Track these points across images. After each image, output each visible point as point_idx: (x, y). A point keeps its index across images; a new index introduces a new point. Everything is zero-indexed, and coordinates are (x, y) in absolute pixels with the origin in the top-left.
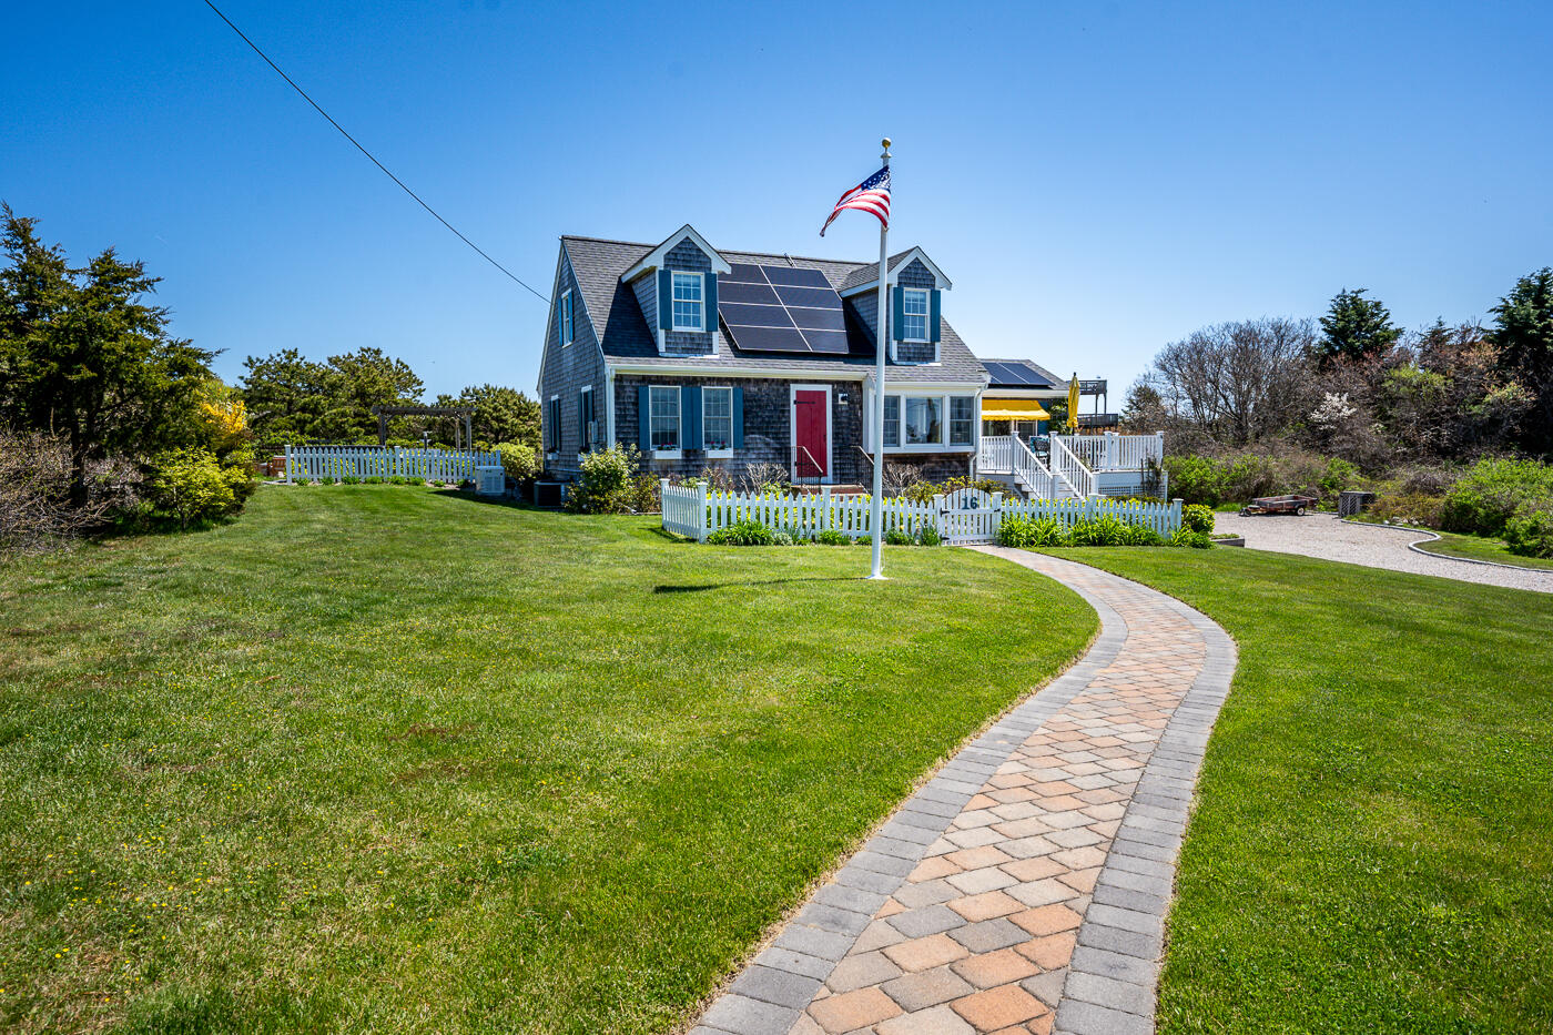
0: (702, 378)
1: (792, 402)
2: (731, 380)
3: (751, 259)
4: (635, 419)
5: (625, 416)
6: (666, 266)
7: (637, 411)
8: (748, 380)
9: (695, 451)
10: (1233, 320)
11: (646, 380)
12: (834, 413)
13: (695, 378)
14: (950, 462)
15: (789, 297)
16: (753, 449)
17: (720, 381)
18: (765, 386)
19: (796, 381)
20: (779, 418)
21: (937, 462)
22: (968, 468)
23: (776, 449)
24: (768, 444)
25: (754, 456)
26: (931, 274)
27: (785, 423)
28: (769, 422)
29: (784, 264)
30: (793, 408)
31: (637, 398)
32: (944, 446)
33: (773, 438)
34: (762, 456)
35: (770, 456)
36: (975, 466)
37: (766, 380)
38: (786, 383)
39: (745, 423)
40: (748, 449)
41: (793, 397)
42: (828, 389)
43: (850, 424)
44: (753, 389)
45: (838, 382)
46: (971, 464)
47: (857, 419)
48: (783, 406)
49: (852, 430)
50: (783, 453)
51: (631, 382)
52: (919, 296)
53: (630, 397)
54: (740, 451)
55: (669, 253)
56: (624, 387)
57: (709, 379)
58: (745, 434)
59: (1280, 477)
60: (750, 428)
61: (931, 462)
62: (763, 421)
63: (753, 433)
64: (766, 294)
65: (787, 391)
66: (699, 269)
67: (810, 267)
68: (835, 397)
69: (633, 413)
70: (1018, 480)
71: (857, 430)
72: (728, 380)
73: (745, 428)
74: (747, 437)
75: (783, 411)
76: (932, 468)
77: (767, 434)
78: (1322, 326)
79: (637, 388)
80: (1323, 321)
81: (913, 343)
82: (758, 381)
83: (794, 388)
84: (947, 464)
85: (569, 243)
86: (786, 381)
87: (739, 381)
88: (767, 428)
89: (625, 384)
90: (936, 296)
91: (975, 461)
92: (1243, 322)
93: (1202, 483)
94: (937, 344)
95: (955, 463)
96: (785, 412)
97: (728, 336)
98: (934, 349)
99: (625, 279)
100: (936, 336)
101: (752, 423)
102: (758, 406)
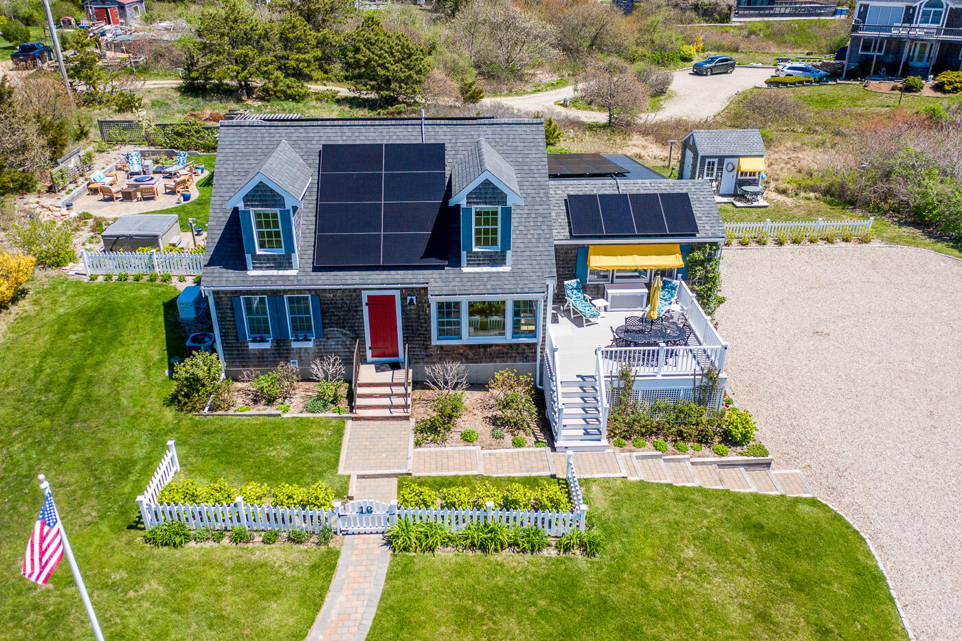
0: (284, 289)
1: (364, 304)
2: (309, 290)
4: (233, 319)
5: (225, 318)
6: (245, 206)
7: (233, 313)
8: (324, 290)
9: (285, 343)
11: (238, 293)
12: (403, 311)
13: (278, 290)
16: (333, 338)
17: (300, 291)
18: (339, 293)
19: (367, 289)
20: (353, 315)
21: (504, 346)
23: (352, 338)
24: (345, 334)
25: (333, 343)
27: (359, 319)
28: (344, 319)
31: (232, 305)
32: (508, 338)
33: (349, 330)
35: (348, 343)
36: (542, 349)
37: (340, 290)
39: (323, 320)
40: (328, 338)
41: (365, 301)
42: (397, 294)
43: (419, 319)
44: (329, 296)
45: (405, 289)
47: (426, 315)
48: (356, 306)
50: (359, 341)
51: (226, 294)
53: (226, 304)
54: (320, 340)
56: (221, 298)
57: (290, 290)
58: (324, 327)
60: (328, 324)
61: (500, 346)
63: (331, 327)
64: (374, 187)
65: (359, 297)
66: (274, 206)
68: (403, 299)
69: (231, 315)
71: (426, 323)
73: (323, 324)
75: (357, 311)
76: (499, 350)
77: (344, 327)
79: (231, 298)
81: (483, 252)
82: (333, 290)
83: (365, 294)
84: (514, 347)
86: (357, 289)
87: (316, 291)
88: (343, 323)
89: (221, 296)
90: (507, 212)
95: (523, 347)
98: (505, 256)
100: (506, 245)
101: (330, 320)
102: (333, 308)
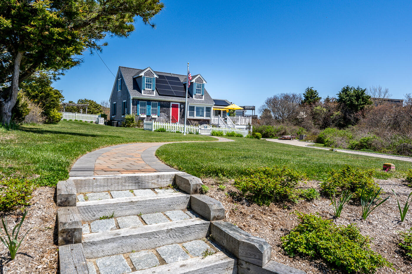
0: (151, 100)
3: (163, 74)
4: (136, 108)
6: (144, 75)
9: (149, 116)
10: (283, 93)
11: (139, 100)
12: (180, 109)
14: (206, 121)
15: (171, 83)
16: (162, 116)
18: (165, 102)
19: (172, 102)
20: (168, 109)
21: (203, 121)
23: (167, 116)
25: (162, 118)
26: (202, 80)
27: (169, 111)
28: (166, 110)
29: (170, 75)
30: (171, 108)
31: (137, 104)
32: (204, 118)
34: (164, 118)
35: (166, 118)
38: (170, 102)
41: (171, 105)
42: (179, 104)
43: (183, 112)
44: (163, 103)
45: (181, 103)
46: (210, 122)
50: (169, 117)
51: (136, 100)
52: (200, 85)
53: (135, 103)
54: (159, 116)
55: (145, 73)
59: (288, 131)
60: (161, 111)
62: (164, 110)
64: (166, 82)
66: (151, 76)
67: (176, 76)
68: (180, 106)
72: (157, 101)
74: (161, 113)
78: (304, 95)
80: (304, 94)
81: (198, 95)
83: (171, 103)
85: (121, 68)
87: (159, 101)
88: (165, 112)
89: (134, 100)
90: (203, 85)
92: (285, 93)
93: (271, 132)
94: (203, 96)
97: (157, 91)
99: (134, 77)
100: (203, 94)
102: (163, 107)
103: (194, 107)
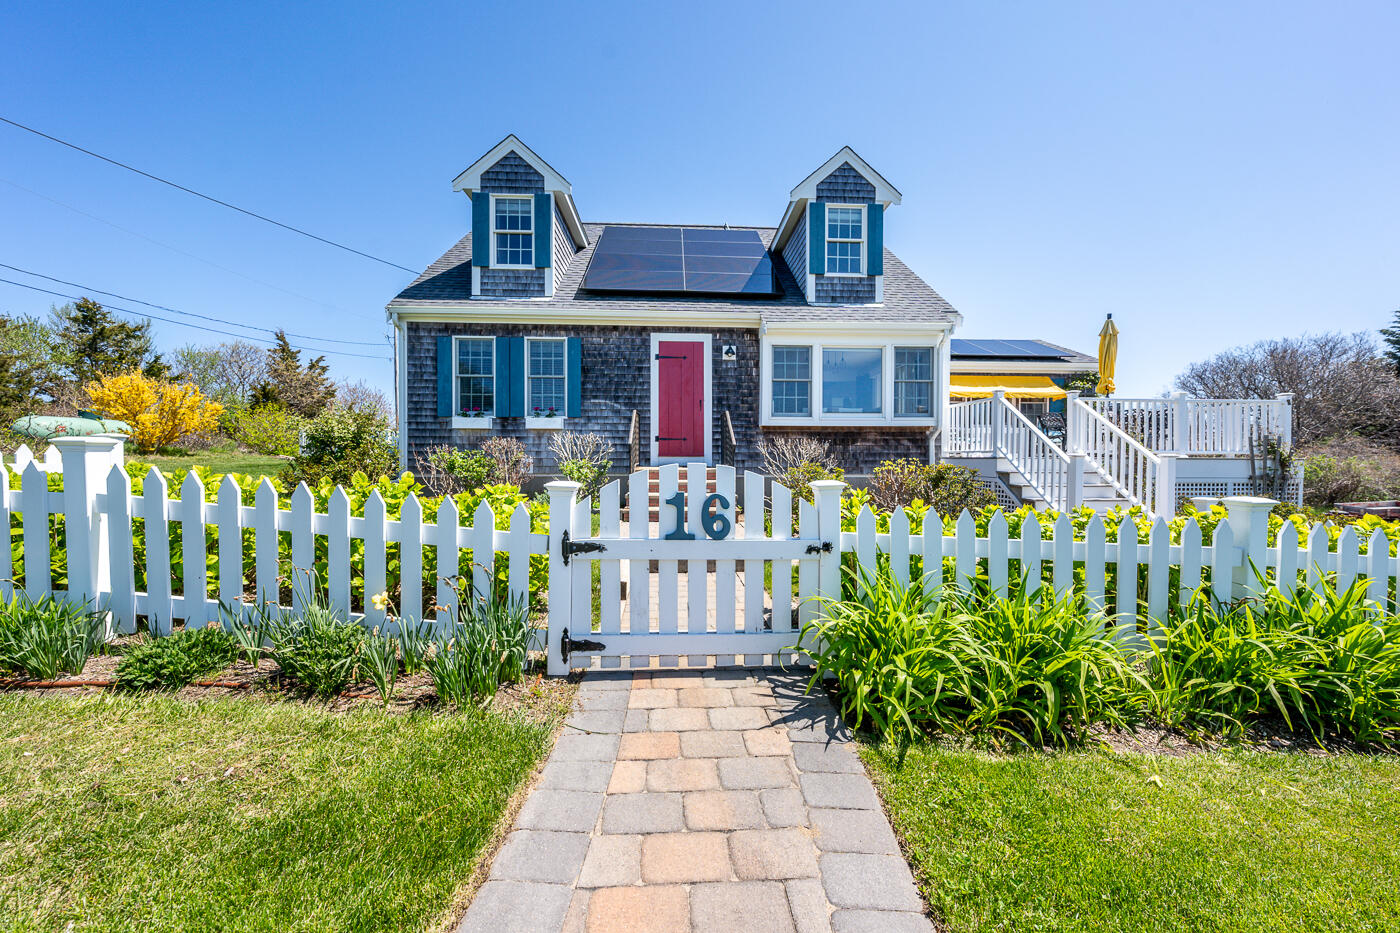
0: (525, 326)
1: (653, 357)
2: (565, 328)
4: (434, 378)
5: (421, 374)
6: (482, 188)
7: (435, 368)
8: (591, 329)
9: (515, 419)
11: (449, 329)
12: (715, 371)
13: (515, 327)
14: (898, 441)
16: (596, 418)
17: (550, 329)
18: (615, 336)
19: (659, 330)
20: (634, 377)
21: (875, 441)
22: (927, 449)
23: (628, 419)
24: (617, 412)
25: (597, 428)
26: (869, 184)
27: (642, 384)
28: (618, 383)
29: (714, 230)
30: (655, 365)
31: (437, 352)
32: (887, 417)
33: (626, 405)
34: (608, 428)
35: (620, 427)
36: (938, 448)
37: (615, 328)
38: (644, 331)
39: (583, 384)
40: (589, 419)
41: (654, 350)
42: (707, 339)
43: (740, 387)
44: (597, 340)
45: (721, 331)
46: (932, 444)
47: (751, 380)
48: (640, 361)
49: (743, 395)
50: (640, 424)
51: (430, 331)
52: (851, 217)
53: (428, 350)
54: (576, 420)
55: (487, 172)
56: (420, 338)
57: (535, 327)
58: (583, 397)
60: (592, 391)
61: (869, 441)
62: (610, 382)
63: (595, 397)
64: (669, 247)
65: (646, 344)
66: (527, 190)
67: (748, 230)
68: (717, 350)
69: (431, 370)
70: (1002, 467)
71: (750, 395)
72: (561, 328)
73: (584, 390)
74: (587, 403)
75: (640, 369)
76: (868, 448)
77: (616, 398)
79: (435, 338)
80: (1383, 332)
81: (840, 279)
82: (604, 330)
83: (655, 339)
84: (892, 443)
86: (644, 329)
87: (577, 329)
88: (616, 390)
89: (422, 334)
90: (876, 214)
91: (939, 439)
94: (879, 280)
95: (906, 443)
96: (642, 370)
98: (873, 286)
100: (876, 268)
101: (596, 383)
102: (603, 363)
103: (806, 351)
